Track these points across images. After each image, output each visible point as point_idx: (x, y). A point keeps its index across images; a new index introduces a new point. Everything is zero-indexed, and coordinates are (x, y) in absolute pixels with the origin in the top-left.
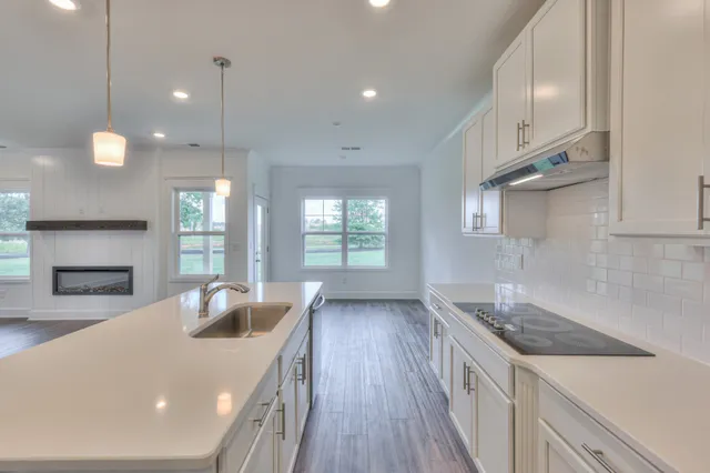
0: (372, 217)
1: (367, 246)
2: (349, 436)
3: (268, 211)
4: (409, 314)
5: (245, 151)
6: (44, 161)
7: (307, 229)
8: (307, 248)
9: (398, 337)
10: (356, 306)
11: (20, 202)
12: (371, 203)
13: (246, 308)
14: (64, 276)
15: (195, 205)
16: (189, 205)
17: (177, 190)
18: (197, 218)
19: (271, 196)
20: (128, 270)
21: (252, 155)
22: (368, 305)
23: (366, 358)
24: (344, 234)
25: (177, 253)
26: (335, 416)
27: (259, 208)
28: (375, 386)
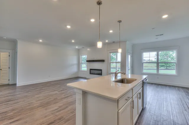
0: (172, 58)
1: (170, 68)
2: (156, 121)
3: (132, 57)
4: (187, 92)
5: (126, 42)
6: (88, 49)
7: (144, 61)
8: (144, 68)
9: (181, 99)
10: (162, 86)
11: (85, 58)
12: (171, 53)
13: (125, 79)
14: (91, 70)
15: (114, 57)
16: (113, 57)
17: (110, 53)
18: (115, 60)
19: (133, 53)
20: (101, 70)
21: (127, 42)
22: (168, 87)
23: (165, 102)
24: (158, 63)
25: (110, 68)
26: (151, 114)
27: (129, 56)
28: (168, 111)
